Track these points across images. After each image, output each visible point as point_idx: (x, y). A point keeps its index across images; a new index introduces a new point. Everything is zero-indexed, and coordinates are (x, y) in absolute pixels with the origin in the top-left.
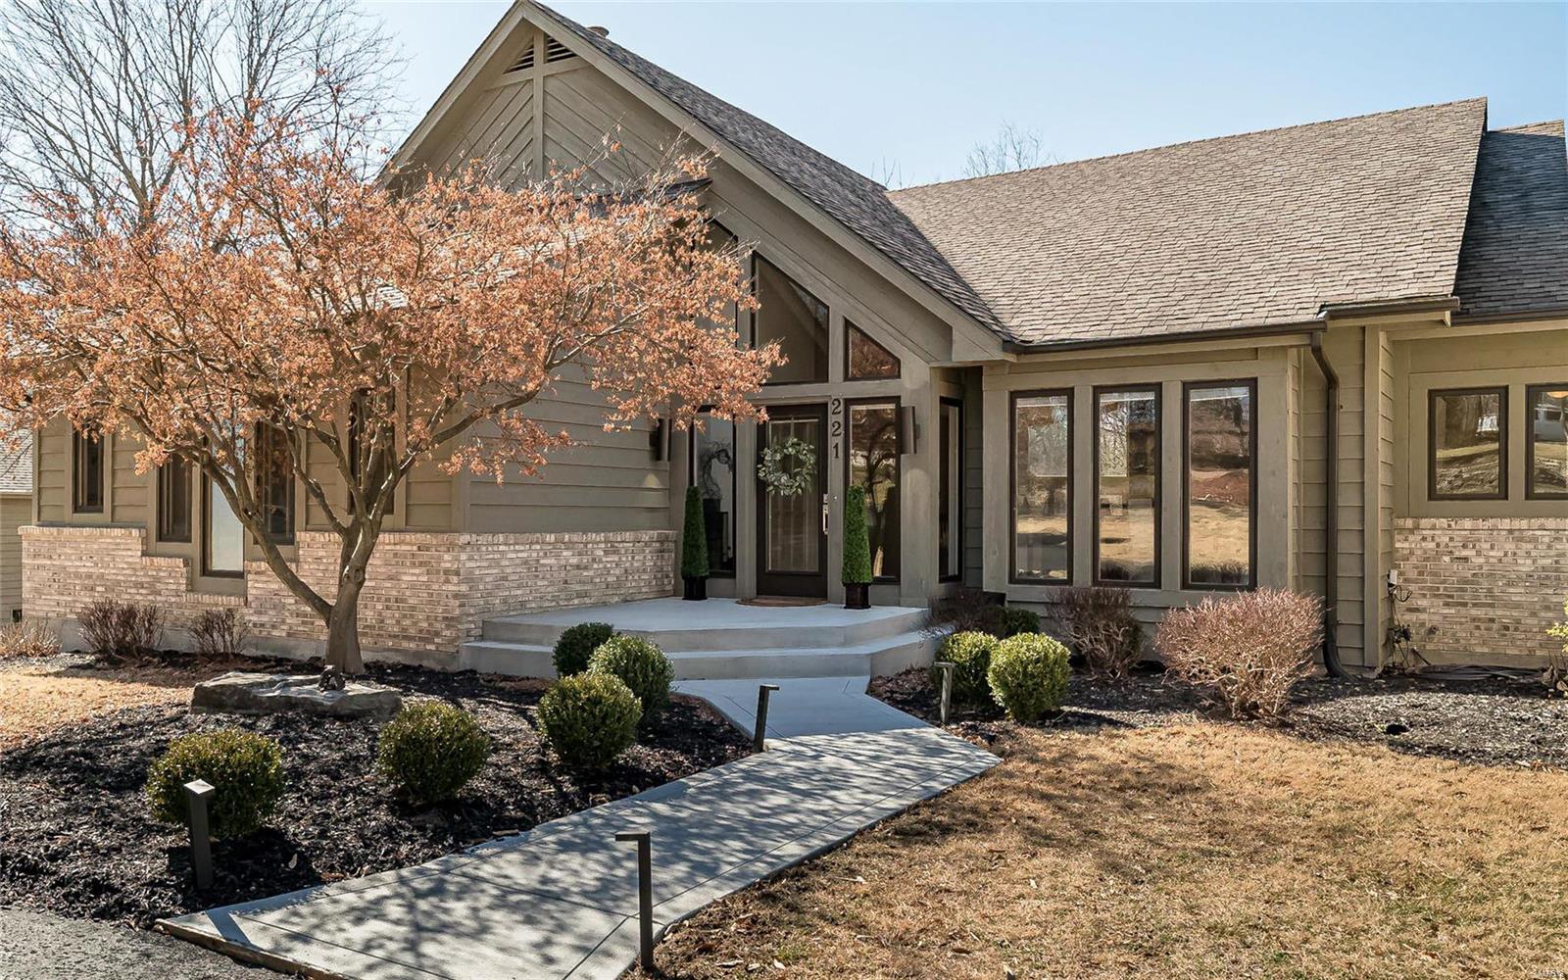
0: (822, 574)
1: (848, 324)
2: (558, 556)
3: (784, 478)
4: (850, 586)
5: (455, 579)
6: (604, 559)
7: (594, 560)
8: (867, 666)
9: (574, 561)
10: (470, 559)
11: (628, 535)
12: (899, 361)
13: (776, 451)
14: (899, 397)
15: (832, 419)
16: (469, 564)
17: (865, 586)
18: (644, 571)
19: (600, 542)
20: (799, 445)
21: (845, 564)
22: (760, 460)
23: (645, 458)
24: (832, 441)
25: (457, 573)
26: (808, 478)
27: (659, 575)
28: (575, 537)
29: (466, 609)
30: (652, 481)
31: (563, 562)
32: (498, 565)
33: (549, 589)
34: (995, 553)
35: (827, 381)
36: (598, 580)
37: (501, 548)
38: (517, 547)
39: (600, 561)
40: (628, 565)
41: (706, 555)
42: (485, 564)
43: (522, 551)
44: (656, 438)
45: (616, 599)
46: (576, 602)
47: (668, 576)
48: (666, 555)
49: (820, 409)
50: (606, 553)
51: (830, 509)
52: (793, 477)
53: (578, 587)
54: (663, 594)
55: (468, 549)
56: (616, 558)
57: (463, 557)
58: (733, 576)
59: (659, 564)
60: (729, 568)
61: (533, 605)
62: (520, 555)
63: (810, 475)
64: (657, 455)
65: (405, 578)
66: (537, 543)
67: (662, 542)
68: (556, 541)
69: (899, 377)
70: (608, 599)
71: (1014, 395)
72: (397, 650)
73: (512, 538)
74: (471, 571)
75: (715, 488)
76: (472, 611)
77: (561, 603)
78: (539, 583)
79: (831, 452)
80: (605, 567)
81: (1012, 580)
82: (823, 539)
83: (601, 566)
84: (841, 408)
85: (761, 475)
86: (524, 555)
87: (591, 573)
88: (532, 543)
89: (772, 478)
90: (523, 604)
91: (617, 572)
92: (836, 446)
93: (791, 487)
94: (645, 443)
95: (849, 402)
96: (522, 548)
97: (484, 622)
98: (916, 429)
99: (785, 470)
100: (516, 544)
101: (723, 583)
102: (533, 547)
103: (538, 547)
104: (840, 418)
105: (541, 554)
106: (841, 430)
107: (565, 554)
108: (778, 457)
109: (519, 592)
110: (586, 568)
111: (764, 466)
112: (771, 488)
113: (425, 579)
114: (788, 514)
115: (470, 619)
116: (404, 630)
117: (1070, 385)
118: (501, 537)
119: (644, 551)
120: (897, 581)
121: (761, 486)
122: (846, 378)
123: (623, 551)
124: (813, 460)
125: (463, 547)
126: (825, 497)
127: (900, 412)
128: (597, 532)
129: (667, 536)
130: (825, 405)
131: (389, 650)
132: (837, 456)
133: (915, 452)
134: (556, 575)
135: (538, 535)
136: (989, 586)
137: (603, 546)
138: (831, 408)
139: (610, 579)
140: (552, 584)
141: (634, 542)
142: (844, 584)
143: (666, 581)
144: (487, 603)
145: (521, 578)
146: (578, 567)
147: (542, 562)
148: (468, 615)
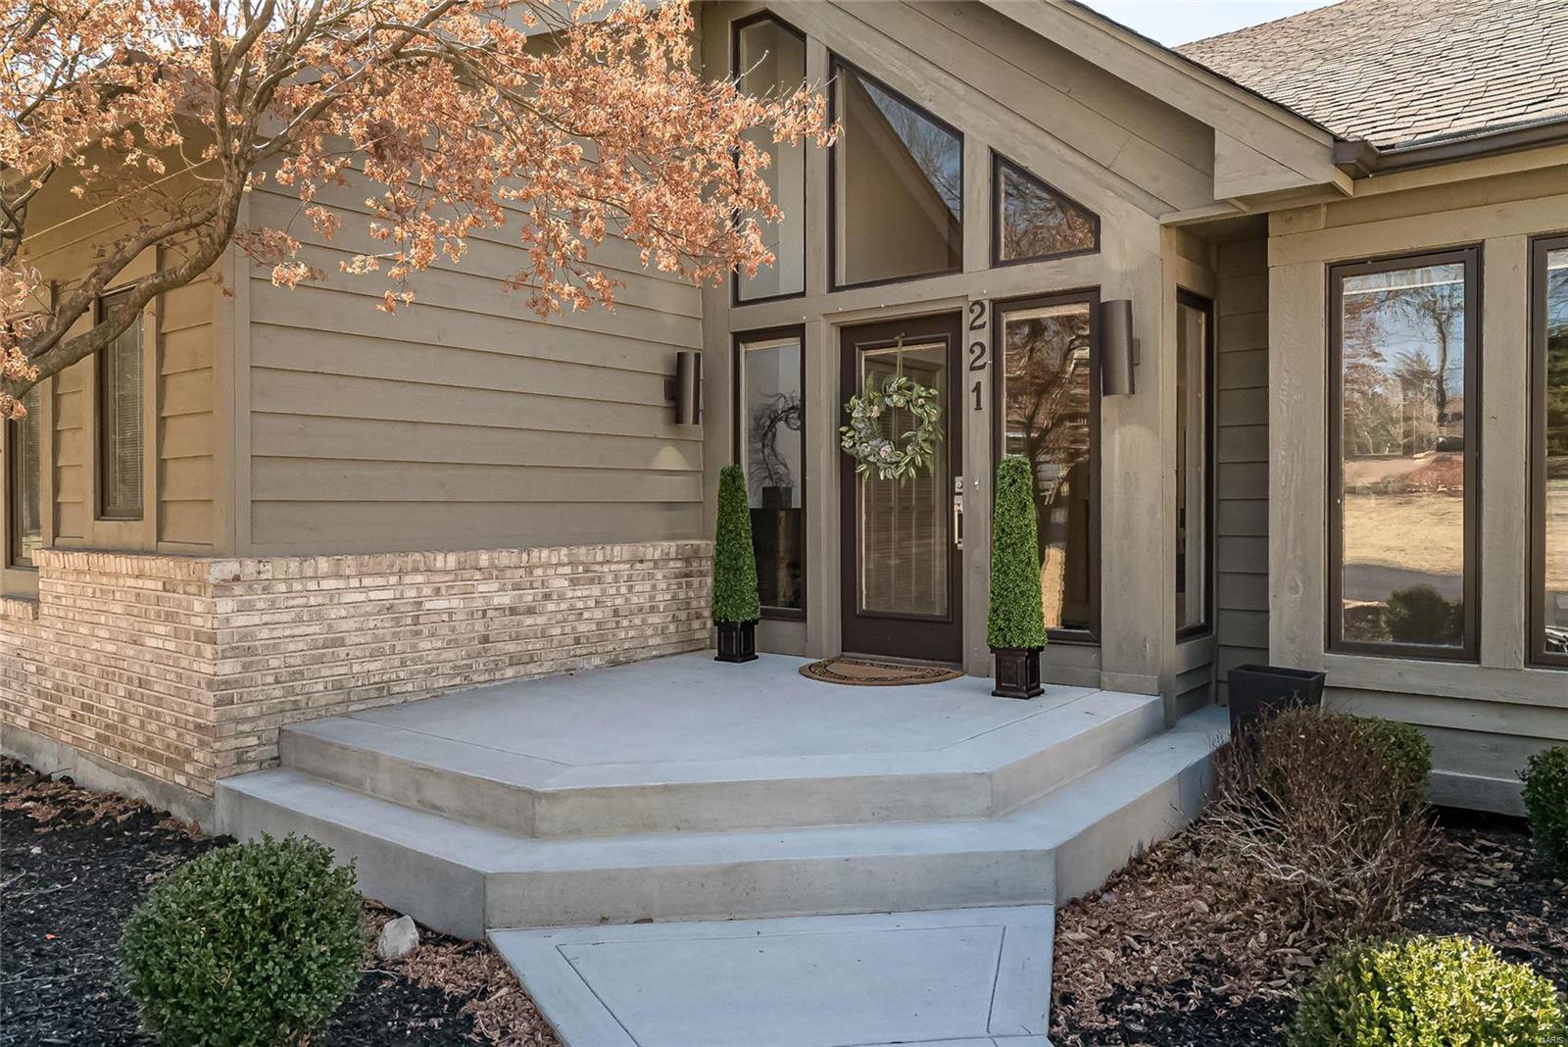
0: (954, 618)
1: (997, 159)
2: (466, 594)
3: (886, 450)
4: (1004, 656)
5: (208, 650)
6: (570, 594)
7: (547, 597)
8: (1045, 879)
9: (506, 600)
10: (245, 608)
11: (619, 551)
12: (1097, 219)
13: (871, 403)
14: (1097, 289)
15: (969, 338)
16: (240, 620)
17: (1034, 653)
18: (653, 609)
19: (560, 564)
20: (910, 389)
21: (995, 611)
22: (845, 418)
23: (656, 420)
24: (969, 379)
25: (212, 640)
26: (927, 447)
27: (683, 616)
28: (504, 558)
29: (234, 710)
30: (669, 458)
31: (480, 604)
32: (321, 618)
33: (446, 655)
34: (1295, 589)
35: (961, 271)
36: (557, 631)
37: (326, 584)
38: (367, 582)
39: (561, 597)
40: (619, 601)
41: (754, 584)
42: (286, 617)
43: (383, 588)
44: (674, 388)
45: (596, 661)
46: (510, 673)
47: (699, 616)
48: (695, 581)
49: (947, 324)
50: (574, 582)
51: (967, 504)
52: (901, 446)
53: (511, 647)
54: (689, 646)
55: (238, 589)
56: (596, 590)
57: (225, 606)
58: (802, 618)
59: (682, 595)
60: (796, 607)
61: (410, 687)
62: (373, 595)
63: (932, 443)
64: (677, 416)
65: (151, 642)
66: (415, 570)
67: (687, 561)
68: (461, 567)
69: (1097, 249)
70: (582, 663)
71: (1338, 271)
72: (143, 778)
73: (349, 565)
74: (247, 634)
75: (782, 470)
76: (250, 711)
77: (475, 678)
78: (425, 645)
79: (968, 399)
80: (572, 609)
81: (1332, 644)
82: (954, 557)
83: (563, 606)
84: (986, 318)
85: (848, 444)
86: (388, 594)
87: (541, 620)
88: (402, 572)
89: (864, 449)
90: (383, 689)
91: (598, 614)
92: (977, 388)
93: (897, 464)
94: (655, 393)
95: (1000, 305)
96: (380, 581)
97: (281, 730)
98: (1133, 345)
99: (886, 436)
100: (360, 575)
101: (787, 629)
102: (407, 579)
103: (419, 578)
104: (984, 337)
105: (427, 591)
106: (987, 359)
107: (482, 588)
108: (875, 412)
109: (373, 666)
110: (530, 611)
111: (852, 428)
112: (863, 467)
113: (171, 646)
114: (906, 510)
115: (246, 727)
116: (149, 740)
117: (1476, 238)
118: (324, 564)
119: (651, 577)
120: (1095, 641)
121: (847, 463)
122: (995, 262)
123: (610, 578)
124: (934, 413)
125: (224, 587)
126: (958, 482)
127: (1102, 314)
128: (552, 545)
129: (696, 550)
130: (958, 315)
131: (132, 774)
132: (978, 408)
133: (1132, 391)
134: (462, 628)
135: (417, 556)
136: (1282, 654)
137: (567, 570)
138: (967, 319)
139: (582, 628)
140: (453, 643)
141: (632, 562)
142: (993, 649)
143: (696, 625)
144: (291, 691)
145: (376, 639)
146: (513, 611)
147: (428, 605)
148: (238, 721)
